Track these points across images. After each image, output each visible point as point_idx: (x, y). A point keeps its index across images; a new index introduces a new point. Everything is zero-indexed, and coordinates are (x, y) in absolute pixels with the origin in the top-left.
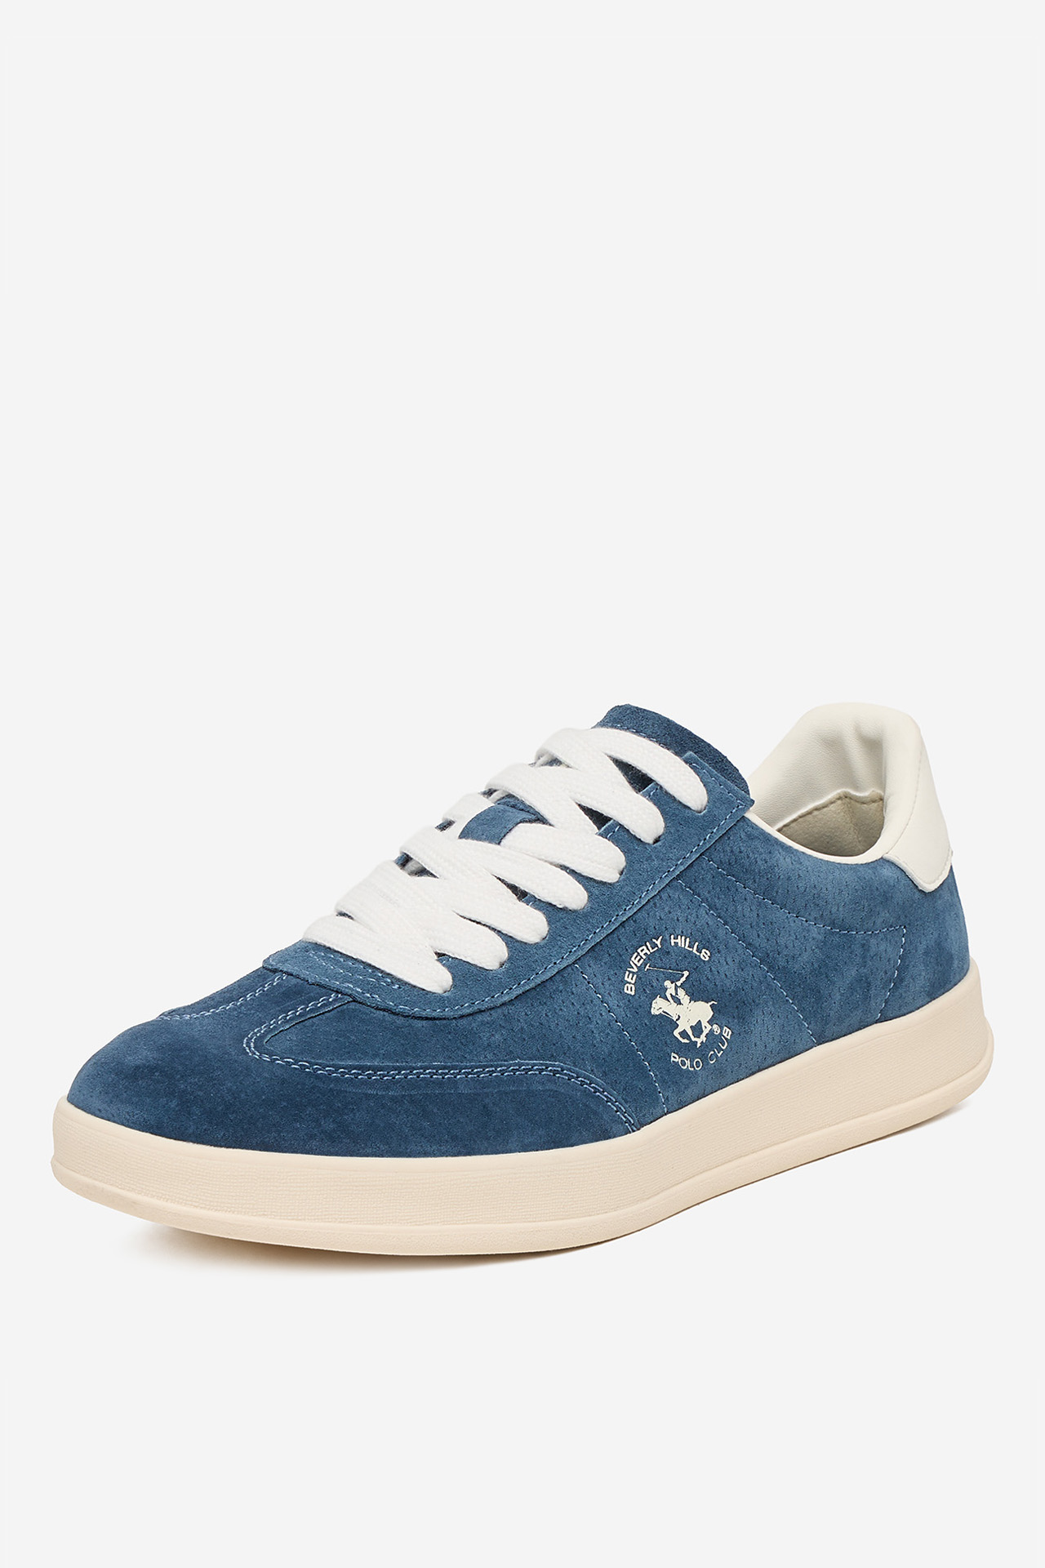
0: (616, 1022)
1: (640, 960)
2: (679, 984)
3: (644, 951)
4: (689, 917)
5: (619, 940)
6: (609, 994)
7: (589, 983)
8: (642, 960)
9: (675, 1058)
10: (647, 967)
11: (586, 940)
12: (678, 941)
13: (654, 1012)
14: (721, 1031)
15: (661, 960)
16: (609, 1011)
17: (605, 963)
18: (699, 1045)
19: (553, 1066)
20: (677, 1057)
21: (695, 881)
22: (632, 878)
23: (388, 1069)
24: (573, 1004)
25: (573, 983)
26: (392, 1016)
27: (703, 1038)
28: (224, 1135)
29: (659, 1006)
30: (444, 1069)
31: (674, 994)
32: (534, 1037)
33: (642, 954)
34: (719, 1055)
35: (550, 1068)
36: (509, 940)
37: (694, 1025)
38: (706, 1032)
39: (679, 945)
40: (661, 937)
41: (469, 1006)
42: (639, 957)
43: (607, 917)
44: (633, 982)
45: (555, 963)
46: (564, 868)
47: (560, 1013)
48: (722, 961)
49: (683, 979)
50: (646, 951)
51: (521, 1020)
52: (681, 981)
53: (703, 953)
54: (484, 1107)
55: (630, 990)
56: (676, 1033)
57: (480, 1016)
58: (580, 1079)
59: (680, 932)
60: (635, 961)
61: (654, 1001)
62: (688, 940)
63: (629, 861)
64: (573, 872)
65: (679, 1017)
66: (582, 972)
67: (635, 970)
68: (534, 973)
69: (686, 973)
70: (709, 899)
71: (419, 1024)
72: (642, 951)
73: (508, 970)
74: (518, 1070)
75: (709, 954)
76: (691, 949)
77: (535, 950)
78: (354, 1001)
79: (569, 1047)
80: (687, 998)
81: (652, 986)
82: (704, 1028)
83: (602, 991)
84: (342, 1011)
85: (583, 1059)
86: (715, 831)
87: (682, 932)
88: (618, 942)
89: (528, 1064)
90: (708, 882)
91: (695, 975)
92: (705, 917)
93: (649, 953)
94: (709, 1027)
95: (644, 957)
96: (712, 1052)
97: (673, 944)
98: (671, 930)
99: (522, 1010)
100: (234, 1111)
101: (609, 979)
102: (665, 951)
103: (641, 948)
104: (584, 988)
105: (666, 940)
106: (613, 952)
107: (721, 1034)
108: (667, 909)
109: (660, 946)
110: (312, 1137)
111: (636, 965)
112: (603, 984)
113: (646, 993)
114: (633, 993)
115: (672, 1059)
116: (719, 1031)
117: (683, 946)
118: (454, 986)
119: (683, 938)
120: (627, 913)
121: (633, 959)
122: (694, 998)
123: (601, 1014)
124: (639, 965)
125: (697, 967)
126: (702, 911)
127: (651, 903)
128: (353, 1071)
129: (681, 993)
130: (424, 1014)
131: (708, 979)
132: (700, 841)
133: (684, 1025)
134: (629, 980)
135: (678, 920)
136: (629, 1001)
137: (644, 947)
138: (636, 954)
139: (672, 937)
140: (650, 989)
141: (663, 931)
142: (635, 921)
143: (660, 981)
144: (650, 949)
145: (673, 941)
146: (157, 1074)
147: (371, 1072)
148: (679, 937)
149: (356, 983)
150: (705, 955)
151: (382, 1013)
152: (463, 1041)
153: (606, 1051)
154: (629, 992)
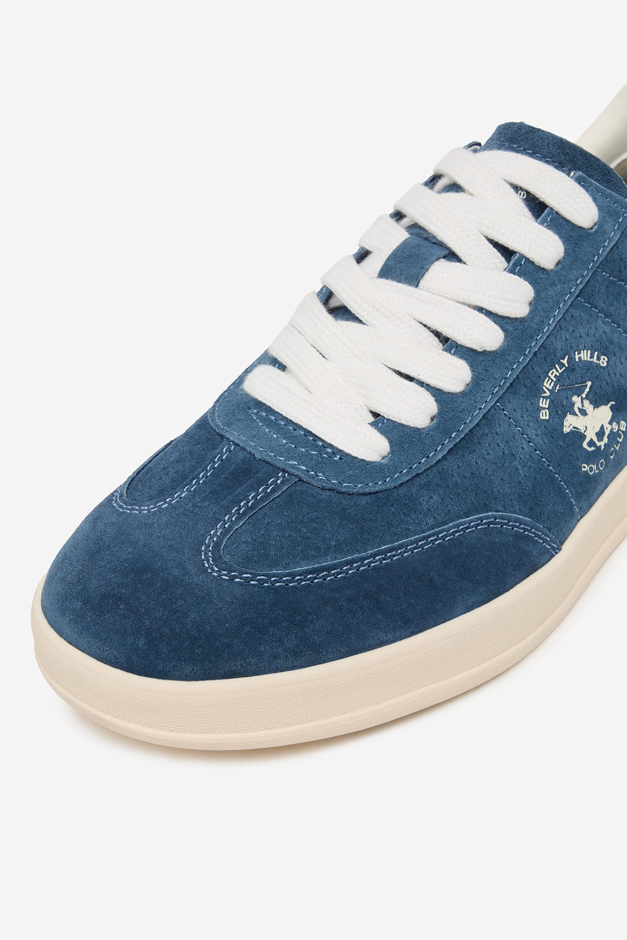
0: (536, 451)
1: (551, 383)
2: (584, 396)
3: (553, 374)
4: (590, 331)
5: (533, 369)
6: (528, 425)
7: (510, 418)
8: (553, 382)
9: (585, 468)
10: (558, 388)
11: (505, 378)
12: (581, 355)
13: (566, 430)
14: (619, 427)
15: (569, 378)
16: (529, 442)
17: (523, 396)
18: (603, 448)
19: (487, 517)
20: (586, 465)
21: (592, 296)
22: (540, 308)
23: (341, 565)
24: (498, 444)
25: (497, 423)
26: (338, 496)
27: (606, 440)
28: (193, 669)
29: (571, 423)
30: (391, 552)
31: (580, 407)
32: (467, 489)
33: (552, 377)
34: (617, 448)
35: (484, 521)
36: (437, 393)
37: (598, 431)
38: (607, 432)
39: (583, 359)
40: (567, 357)
41: (408, 472)
42: (550, 381)
43: (521, 350)
44: (547, 407)
45: (480, 409)
46: (480, 310)
47: (488, 457)
48: (618, 363)
49: (587, 390)
50: (555, 373)
51: (455, 475)
52: (586, 393)
53: (602, 360)
54: (431, 581)
55: (544, 415)
56: (585, 445)
57: (418, 480)
58: (511, 523)
59: (583, 347)
60: (548, 385)
61: (566, 419)
62: (589, 351)
63: (537, 292)
64: (489, 314)
65: (586, 427)
66: (503, 410)
67: (548, 394)
68: (463, 422)
69: (589, 384)
70: (605, 309)
71: (364, 501)
72: (552, 374)
73: (438, 424)
74: (457, 532)
75: (606, 360)
76: (592, 360)
77: (461, 399)
78: (300, 480)
79: (499, 491)
80: (591, 407)
81: (563, 406)
82: (605, 429)
83: (522, 424)
84: (290, 495)
85: (511, 500)
86: (606, 244)
87: (585, 346)
88: (532, 372)
89: (465, 523)
90: (603, 294)
91: (597, 383)
92: (602, 326)
93: (558, 374)
94: (610, 427)
95: (554, 380)
96: (612, 449)
97: (577, 360)
98: (574, 348)
99: (454, 463)
100: (200, 646)
101: (527, 410)
102: (572, 368)
103: (551, 372)
104: (506, 425)
105: (571, 358)
106: (528, 383)
107: (619, 430)
108: (571, 329)
109: (567, 366)
110: (276, 657)
111: (548, 389)
112: (522, 417)
113: (558, 414)
114: (547, 418)
115: (583, 469)
116: (617, 428)
117: (585, 359)
118: (392, 452)
119: (585, 351)
120: (539, 343)
121: (545, 384)
122: (596, 404)
123: (523, 448)
124: (550, 388)
125: (598, 375)
126: (600, 322)
127: (558, 327)
128: (309, 576)
129: (586, 403)
130: (367, 490)
131: (607, 383)
132: (595, 256)
133: (591, 435)
134: (544, 406)
135: (580, 336)
136: (545, 427)
137: (554, 370)
138: (548, 378)
139: (576, 353)
140: (561, 408)
141: (569, 351)
142: (545, 348)
143: (568, 398)
144: (559, 369)
145: (577, 357)
146: (122, 607)
147: (325, 573)
148: (582, 351)
149: (301, 459)
150: (603, 362)
151: (328, 493)
152: (405, 511)
153: (530, 485)
154: (544, 418)
